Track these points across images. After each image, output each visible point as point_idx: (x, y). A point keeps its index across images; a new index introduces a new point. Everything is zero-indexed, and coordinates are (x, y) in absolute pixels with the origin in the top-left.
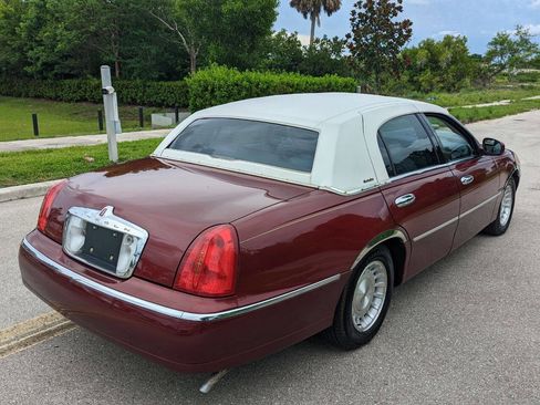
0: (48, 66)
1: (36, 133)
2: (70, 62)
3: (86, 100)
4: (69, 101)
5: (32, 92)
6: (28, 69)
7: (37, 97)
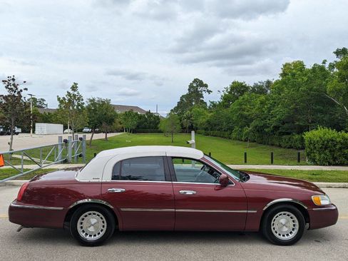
0: (276, 128)
1: (272, 163)
2: (286, 125)
3: (292, 148)
4: (285, 147)
5: (270, 143)
6: (266, 130)
7: (272, 145)
